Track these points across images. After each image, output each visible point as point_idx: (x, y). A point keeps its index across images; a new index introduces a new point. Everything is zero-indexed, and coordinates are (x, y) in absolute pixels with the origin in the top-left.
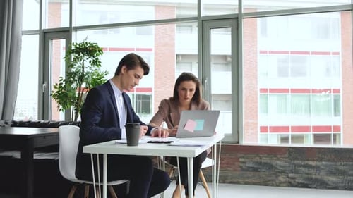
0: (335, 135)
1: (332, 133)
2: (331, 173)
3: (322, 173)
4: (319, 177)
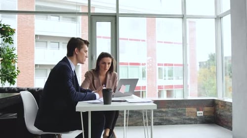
0: (142, 92)
1: (141, 91)
2: (174, 115)
3: (169, 115)
4: (168, 118)
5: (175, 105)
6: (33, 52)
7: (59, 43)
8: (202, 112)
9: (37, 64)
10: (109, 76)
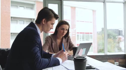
5: (101, 58)
6: (9, 26)
7: (24, 21)
8: (118, 63)
9: (12, 32)
10: (64, 40)
